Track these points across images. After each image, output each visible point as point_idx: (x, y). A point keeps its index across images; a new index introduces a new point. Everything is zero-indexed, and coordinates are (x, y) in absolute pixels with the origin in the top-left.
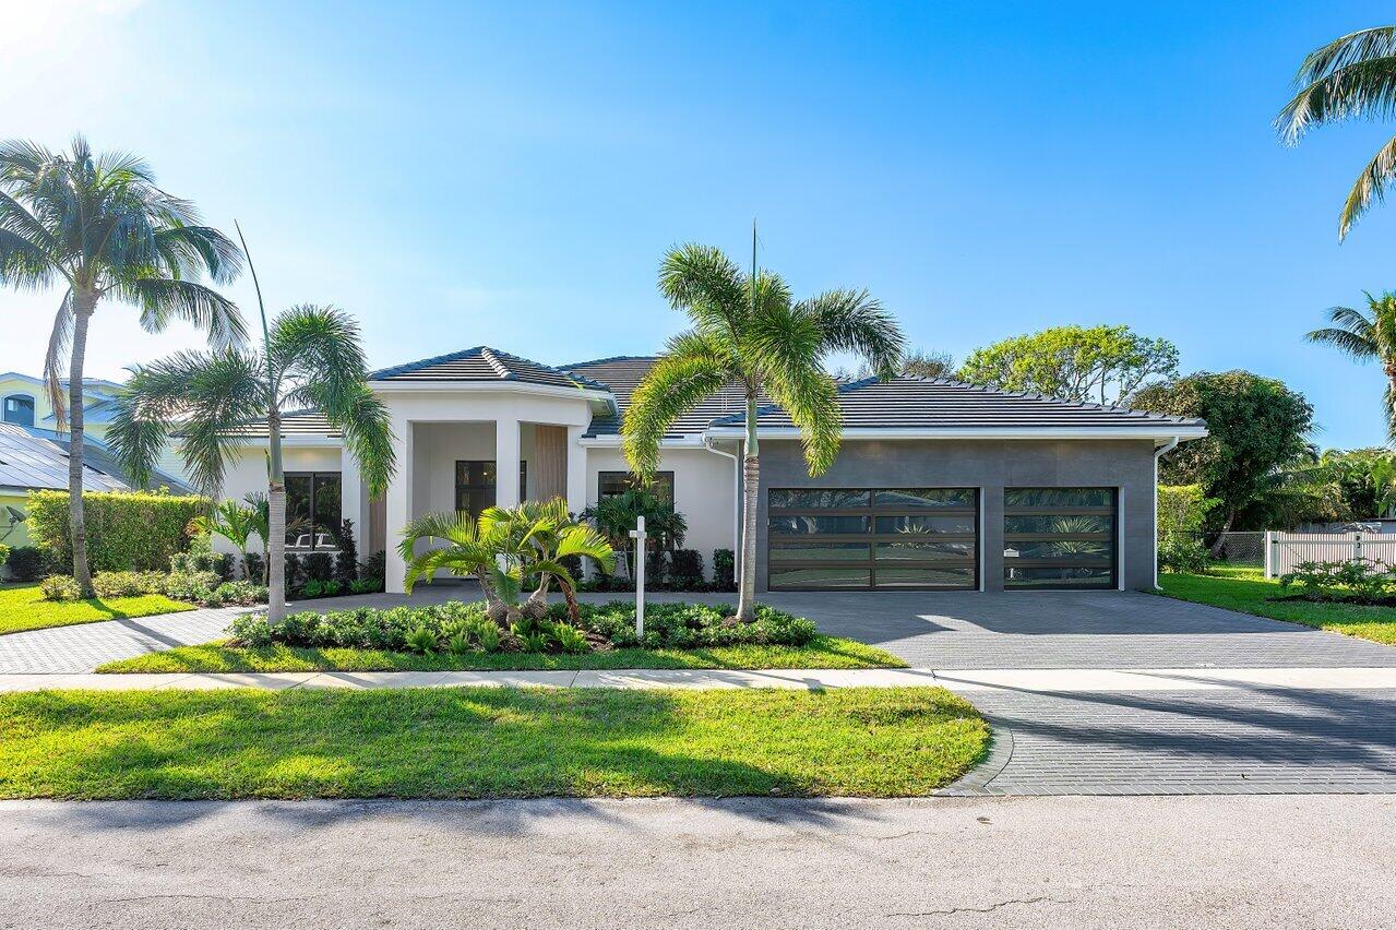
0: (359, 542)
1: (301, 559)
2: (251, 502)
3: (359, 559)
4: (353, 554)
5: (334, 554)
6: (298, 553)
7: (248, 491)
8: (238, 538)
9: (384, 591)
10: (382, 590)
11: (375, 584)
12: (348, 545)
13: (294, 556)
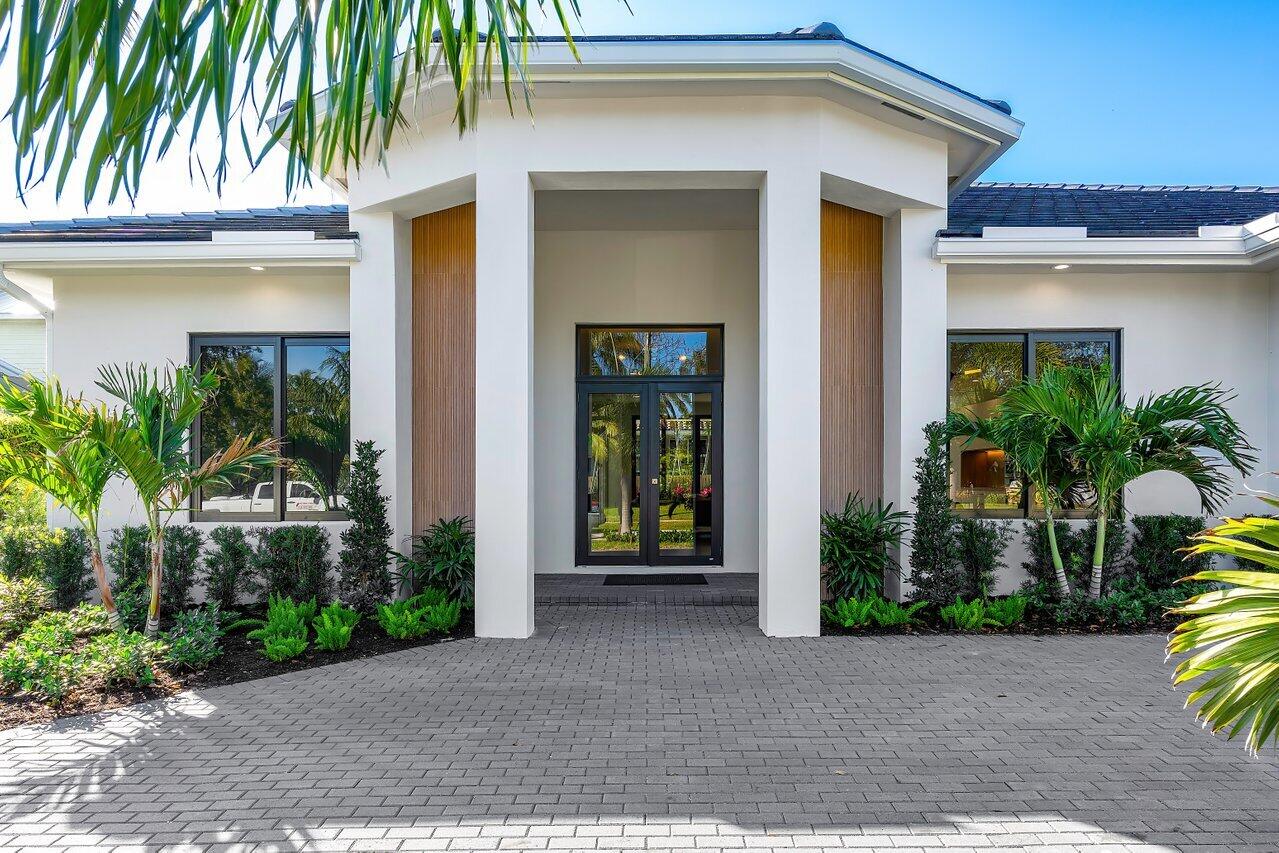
0: (394, 498)
1: (253, 542)
2: (121, 395)
3: (393, 542)
4: (382, 530)
5: (336, 530)
6: (245, 527)
7: (108, 361)
8: (74, 490)
9: (472, 634)
10: (464, 625)
11: (443, 613)
12: (369, 508)
13: (238, 534)
